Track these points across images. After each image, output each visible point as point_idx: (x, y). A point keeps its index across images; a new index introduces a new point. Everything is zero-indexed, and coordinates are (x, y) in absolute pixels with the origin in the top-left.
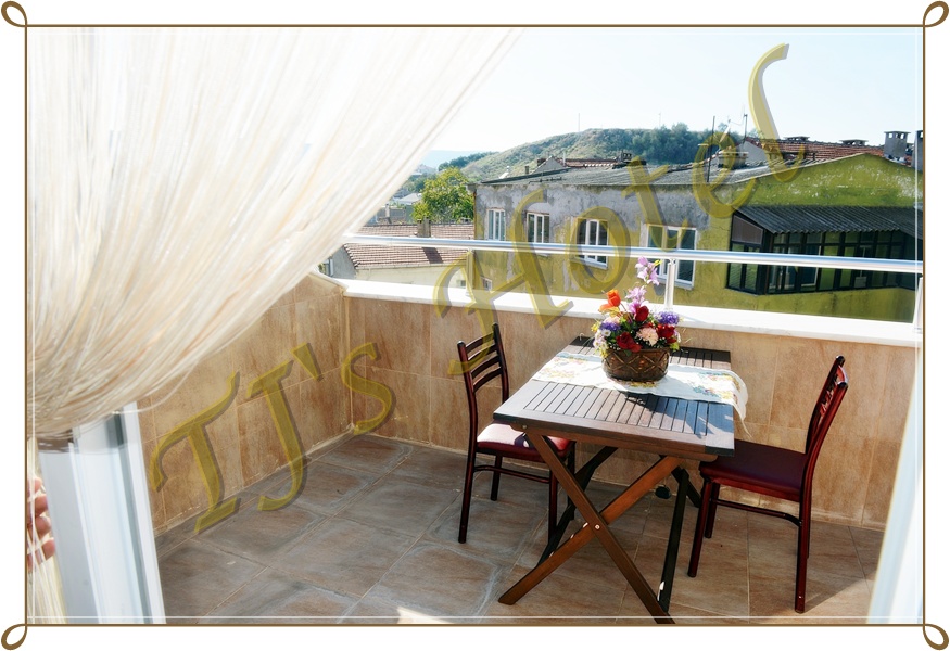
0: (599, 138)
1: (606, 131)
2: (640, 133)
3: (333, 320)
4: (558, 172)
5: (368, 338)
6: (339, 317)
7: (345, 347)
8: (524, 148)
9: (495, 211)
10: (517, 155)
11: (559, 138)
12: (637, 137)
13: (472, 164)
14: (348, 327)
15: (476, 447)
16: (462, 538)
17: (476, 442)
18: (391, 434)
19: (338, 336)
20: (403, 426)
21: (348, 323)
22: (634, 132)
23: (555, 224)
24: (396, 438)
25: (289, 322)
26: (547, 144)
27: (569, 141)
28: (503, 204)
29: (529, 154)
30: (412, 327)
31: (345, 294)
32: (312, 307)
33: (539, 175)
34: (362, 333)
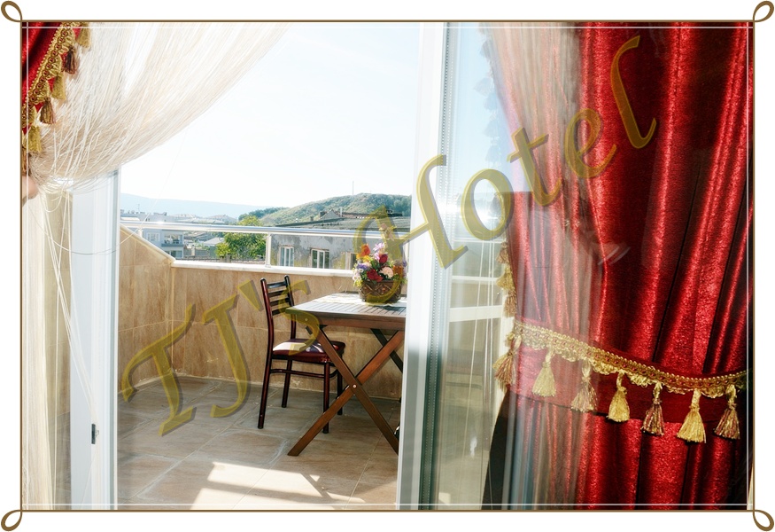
0: (368, 201)
1: (374, 196)
2: (400, 198)
3: (162, 284)
4: (336, 220)
5: (189, 299)
6: (166, 282)
7: (170, 307)
8: (310, 205)
9: (286, 248)
10: (305, 210)
11: (338, 199)
12: (397, 201)
13: (267, 216)
14: (173, 291)
15: (273, 356)
16: (261, 425)
17: (272, 351)
18: (204, 374)
19: (165, 297)
20: (214, 366)
21: (173, 288)
22: (395, 197)
23: (333, 258)
24: (208, 377)
25: (128, 279)
26: (328, 203)
27: (346, 201)
28: (293, 243)
29: (314, 210)
30: (224, 289)
31: (172, 265)
32: (146, 271)
33: (322, 222)
34: (184, 296)
